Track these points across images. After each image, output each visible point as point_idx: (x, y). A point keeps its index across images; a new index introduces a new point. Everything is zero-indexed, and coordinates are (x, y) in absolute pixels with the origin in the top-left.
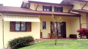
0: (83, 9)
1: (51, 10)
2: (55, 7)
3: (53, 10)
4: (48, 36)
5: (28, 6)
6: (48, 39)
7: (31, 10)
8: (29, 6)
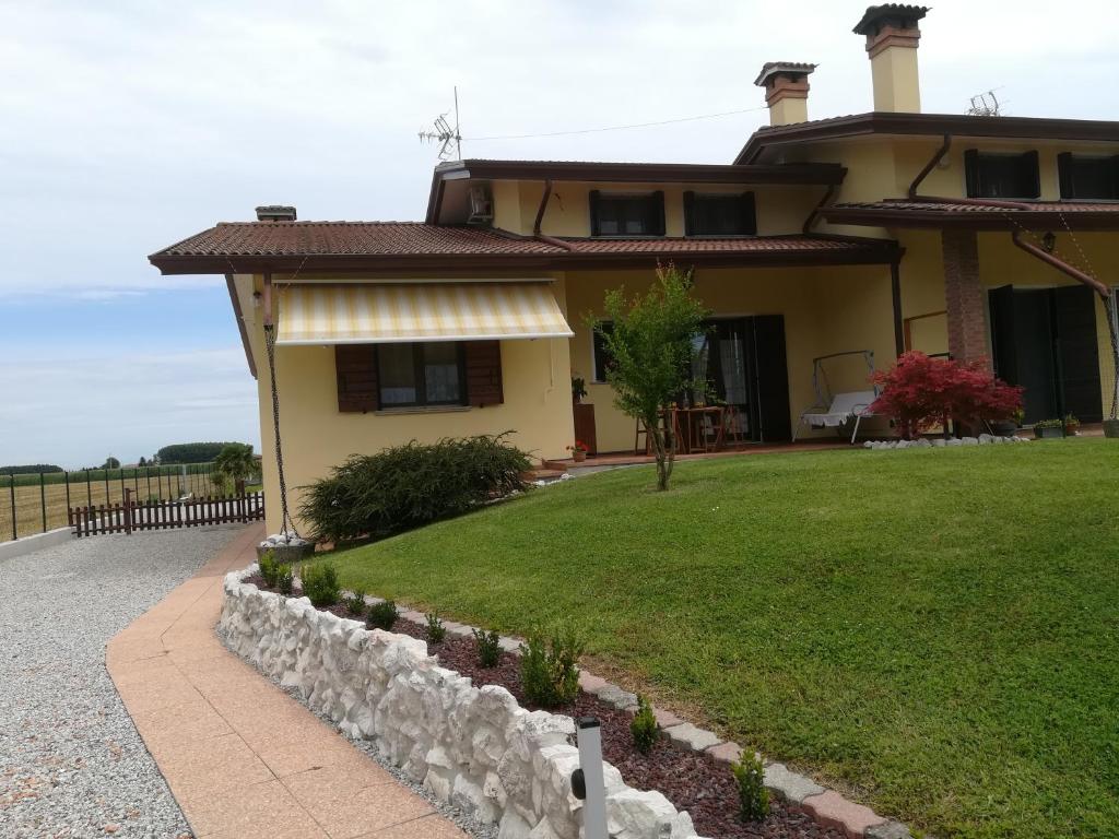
0: (921, 191)
1: (656, 228)
2: (690, 201)
3: (675, 226)
4: (643, 437)
5: (477, 208)
6: (643, 459)
7: (503, 236)
8: (489, 209)
